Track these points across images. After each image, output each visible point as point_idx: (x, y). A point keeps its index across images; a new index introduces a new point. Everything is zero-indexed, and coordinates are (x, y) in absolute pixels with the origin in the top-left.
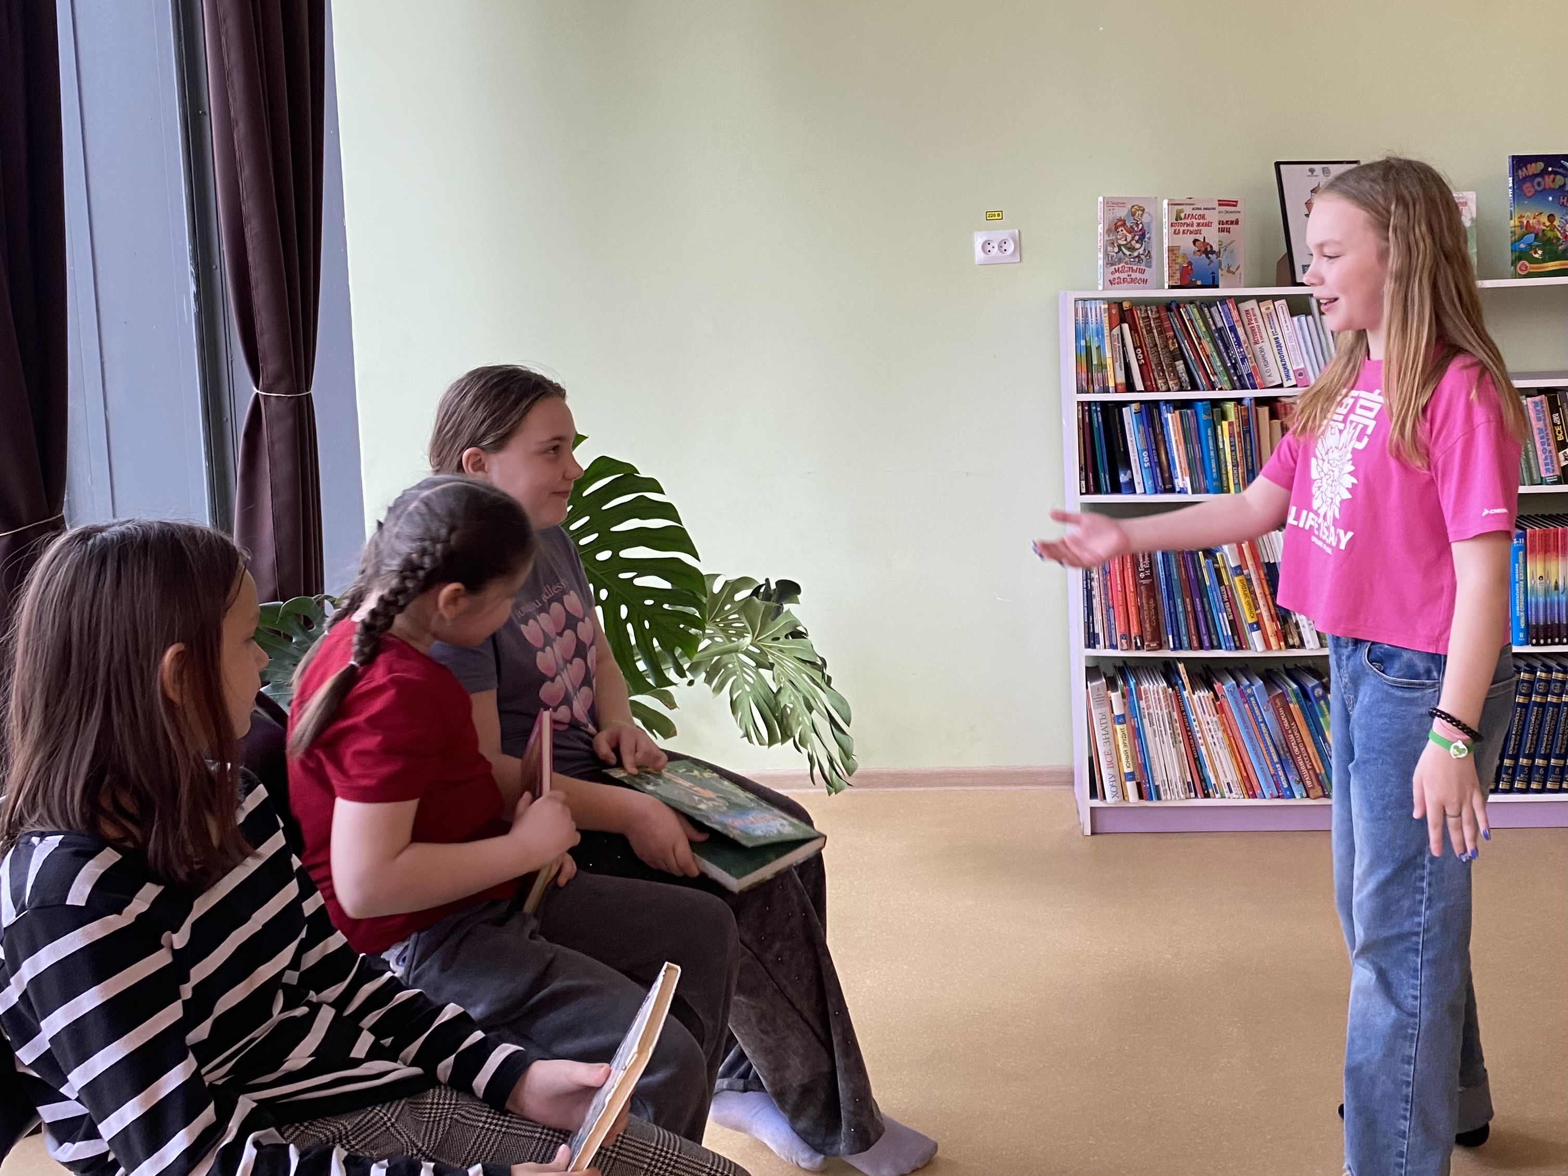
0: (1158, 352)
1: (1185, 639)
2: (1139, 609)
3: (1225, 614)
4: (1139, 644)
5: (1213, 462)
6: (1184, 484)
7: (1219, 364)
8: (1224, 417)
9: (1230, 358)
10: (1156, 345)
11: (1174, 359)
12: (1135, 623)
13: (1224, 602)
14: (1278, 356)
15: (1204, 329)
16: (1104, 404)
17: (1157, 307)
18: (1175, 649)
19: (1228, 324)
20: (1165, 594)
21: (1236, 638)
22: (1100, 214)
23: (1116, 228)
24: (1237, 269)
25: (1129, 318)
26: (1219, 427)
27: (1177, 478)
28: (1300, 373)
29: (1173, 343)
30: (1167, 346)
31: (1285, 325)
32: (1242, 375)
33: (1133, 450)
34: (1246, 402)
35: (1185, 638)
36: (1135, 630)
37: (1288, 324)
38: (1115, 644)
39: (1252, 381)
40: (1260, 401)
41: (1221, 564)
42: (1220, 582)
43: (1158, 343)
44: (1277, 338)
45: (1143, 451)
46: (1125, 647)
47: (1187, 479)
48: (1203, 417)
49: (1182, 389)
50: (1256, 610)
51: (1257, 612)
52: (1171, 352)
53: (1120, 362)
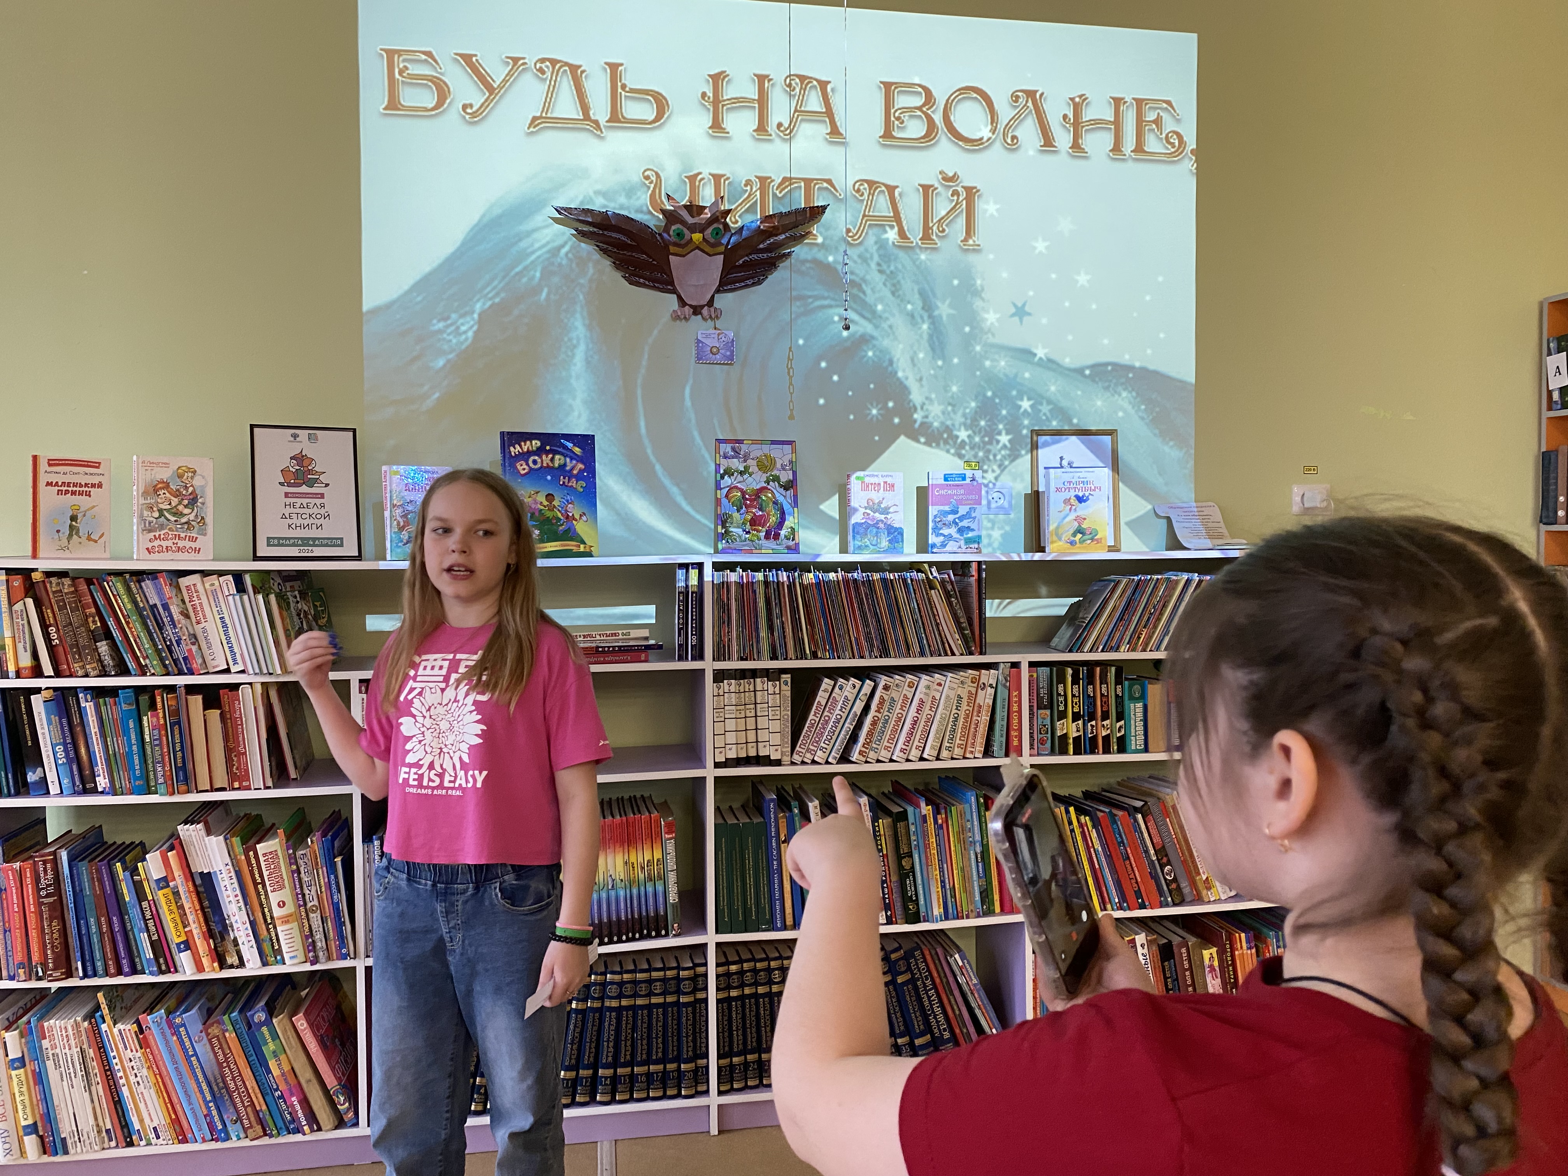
0: (74, 631)
1: (99, 964)
2: (42, 932)
3: (147, 936)
4: (41, 974)
5: (136, 757)
6: (104, 784)
7: (149, 645)
9: (163, 639)
10: (71, 623)
11: (97, 639)
12: (36, 949)
13: (145, 920)
14: (223, 638)
15: (129, 606)
16: (2, 692)
18: (86, 976)
20: (73, 914)
21: (161, 960)
25: (40, 592)
26: (145, 718)
27: (98, 776)
29: (94, 622)
30: (86, 625)
32: (177, 659)
33: (45, 744)
34: (178, 690)
36: (36, 957)
38: (12, 974)
39: (189, 666)
40: (191, 689)
41: (143, 876)
42: (140, 895)
43: (73, 620)
44: (223, 618)
45: (56, 745)
46: (23, 977)
47: (107, 778)
48: (125, 707)
49: (104, 674)
50: (184, 927)
51: (186, 929)
52: (92, 632)
53: (25, 643)
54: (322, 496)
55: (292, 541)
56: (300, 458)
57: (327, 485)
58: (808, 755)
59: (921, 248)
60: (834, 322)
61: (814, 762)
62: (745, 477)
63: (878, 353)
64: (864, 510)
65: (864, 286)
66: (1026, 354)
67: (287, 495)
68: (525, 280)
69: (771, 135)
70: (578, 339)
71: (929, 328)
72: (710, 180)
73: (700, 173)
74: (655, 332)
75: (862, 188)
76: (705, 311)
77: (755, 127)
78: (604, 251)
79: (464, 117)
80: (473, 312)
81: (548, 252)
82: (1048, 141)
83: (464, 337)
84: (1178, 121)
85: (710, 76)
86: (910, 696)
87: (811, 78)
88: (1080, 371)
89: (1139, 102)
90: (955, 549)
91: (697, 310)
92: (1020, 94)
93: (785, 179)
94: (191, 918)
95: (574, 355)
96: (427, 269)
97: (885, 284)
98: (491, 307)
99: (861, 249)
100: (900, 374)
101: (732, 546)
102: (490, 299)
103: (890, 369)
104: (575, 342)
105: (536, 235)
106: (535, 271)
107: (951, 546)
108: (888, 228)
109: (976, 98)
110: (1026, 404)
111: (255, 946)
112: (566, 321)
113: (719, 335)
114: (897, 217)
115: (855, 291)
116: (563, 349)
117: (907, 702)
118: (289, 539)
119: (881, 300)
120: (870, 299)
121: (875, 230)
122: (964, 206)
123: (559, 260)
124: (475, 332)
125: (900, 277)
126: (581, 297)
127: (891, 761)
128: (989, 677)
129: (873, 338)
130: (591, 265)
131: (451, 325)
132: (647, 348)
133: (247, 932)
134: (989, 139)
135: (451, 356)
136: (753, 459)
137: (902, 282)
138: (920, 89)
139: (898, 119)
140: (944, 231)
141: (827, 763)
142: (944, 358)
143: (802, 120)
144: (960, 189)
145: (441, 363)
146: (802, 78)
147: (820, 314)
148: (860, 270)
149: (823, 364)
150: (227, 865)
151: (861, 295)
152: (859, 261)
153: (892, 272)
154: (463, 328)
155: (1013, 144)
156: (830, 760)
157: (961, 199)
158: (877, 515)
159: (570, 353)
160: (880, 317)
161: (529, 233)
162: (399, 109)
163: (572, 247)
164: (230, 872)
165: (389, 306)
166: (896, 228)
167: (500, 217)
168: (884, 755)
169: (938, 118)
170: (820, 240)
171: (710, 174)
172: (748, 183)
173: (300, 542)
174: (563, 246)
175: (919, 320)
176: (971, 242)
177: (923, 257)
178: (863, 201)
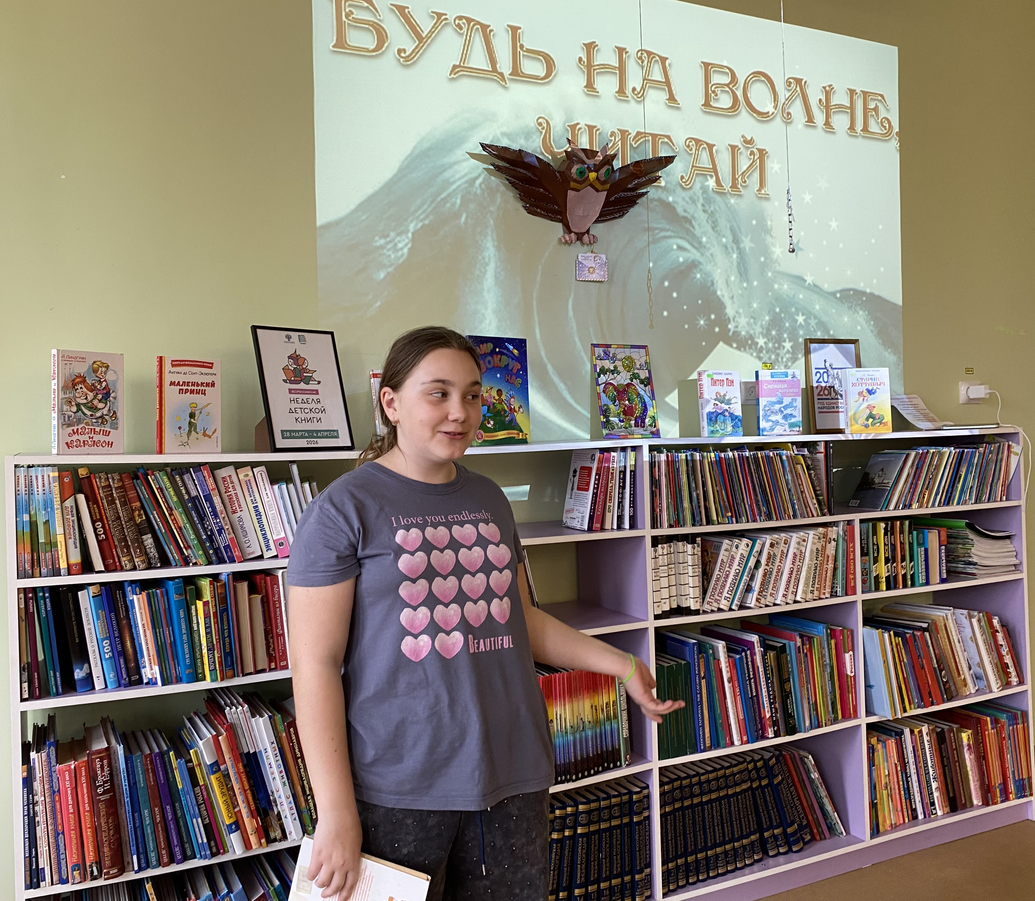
0: (122, 525)
1: (153, 856)
2: (96, 831)
3: (199, 820)
4: (96, 873)
5: (186, 646)
6: (152, 674)
7: (193, 537)
8: (199, 596)
9: (205, 529)
10: (119, 518)
11: (142, 533)
12: (91, 849)
13: (199, 805)
14: (257, 525)
15: (175, 499)
16: (53, 589)
17: (120, 474)
18: (140, 869)
19: (203, 493)
20: (128, 808)
21: (213, 843)
22: (53, 368)
23: (74, 385)
24: (214, 433)
25: (87, 489)
26: (193, 607)
27: (145, 667)
28: (280, 543)
29: (140, 515)
30: (132, 519)
31: (264, 493)
32: (219, 548)
33: (91, 640)
34: (223, 577)
35: (153, 854)
36: (90, 856)
37: (268, 491)
38: (65, 877)
39: (229, 554)
40: (238, 576)
41: (195, 762)
42: (194, 782)
43: (121, 515)
44: (257, 506)
45: (103, 640)
46: (78, 879)
47: (156, 669)
48: (174, 597)
49: (150, 567)
50: (234, 808)
51: (236, 810)
52: (138, 525)
53: (75, 539)
54: (317, 392)
55: (300, 434)
56: (295, 357)
57: (319, 382)
58: (715, 604)
59: (731, 194)
60: (673, 250)
61: (720, 610)
62: (615, 375)
63: (703, 276)
64: (714, 402)
65: (694, 223)
66: (799, 280)
67: (290, 391)
68: (448, 205)
69: (628, 97)
70: (489, 258)
71: (737, 257)
72: (585, 129)
73: (578, 124)
74: (547, 254)
75: (691, 144)
76: (586, 238)
77: (617, 90)
78: (513, 184)
79: (399, 60)
80: (408, 232)
81: (466, 182)
82: (810, 119)
83: (400, 253)
84: (888, 110)
85: (584, 44)
86: (785, 551)
87: (655, 54)
88: (833, 294)
89: (865, 93)
90: (782, 432)
91: (580, 237)
92: (792, 80)
93: (638, 133)
94: (240, 799)
95: (486, 271)
96: (370, 191)
97: (707, 221)
98: (422, 227)
99: (691, 192)
100: (719, 293)
101: (612, 432)
102: (422, 221)
103: (712, 288)
104: (487, 260)
105: (456, 167)
106: (457, 198)
107: (778, 430)
108: (709, 177)
109: (763, 81)
110: (801, 319)
111: (297, 818)
112: (480, 242)
113: (595, 257)
114: (715, 169)
115: (687, 225)
116: (478, 266)
117: (784, 555)
118: (298, 431)
119: (705, 233)
120: (698, 232)
121: (700, 179)
122: (758, 164)
123: (474, 190)
124: (410, 249)
125: (717, 216)
126: (492, 222)
127: (775, 605)
128: (833, 532)
129: (700, 263)
130: (499, 195)
131: (390, 242)
132: (540, 267)
133: (291, 806)
134: (773, 113)
135: (390, 269)
136: (619, 360)
137: (719, 220)
138: (727, 71)
139: (714, 92)
140: (745, 182)
141: (731, 609)
142: (748, 281)
143: (649, 87)
144: (755, 150)
145: (382, 275)
146: (649, 53)
147: (664, 243)
148: (691, 209)
149: (666, 284)
150: (273, 743)
151: (692, 229)
152: (690, 202)
153: (712, 212)
154: (400, 245)
155: (788, 118)
156: (734, 607)
157: (756, 158)
158: (723, 405)
159: (483, 270)
160: (705, 247)
161: (451, 165)
162: (346, 48)
163: (484, 179)
164: (275, 750)
165: (338, 223)
166: (714, 178)
167: (429, 149)
168: (770, 600)
169: (739, 93)
170: (663, 184)
171: (586, 125)
172: (613, 134)
173: (306, 435)
174: (477, 178)
175: (731, 251)
176: (763, 192)
177: (732, 201)
178: (692, 154)
